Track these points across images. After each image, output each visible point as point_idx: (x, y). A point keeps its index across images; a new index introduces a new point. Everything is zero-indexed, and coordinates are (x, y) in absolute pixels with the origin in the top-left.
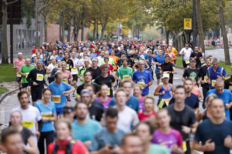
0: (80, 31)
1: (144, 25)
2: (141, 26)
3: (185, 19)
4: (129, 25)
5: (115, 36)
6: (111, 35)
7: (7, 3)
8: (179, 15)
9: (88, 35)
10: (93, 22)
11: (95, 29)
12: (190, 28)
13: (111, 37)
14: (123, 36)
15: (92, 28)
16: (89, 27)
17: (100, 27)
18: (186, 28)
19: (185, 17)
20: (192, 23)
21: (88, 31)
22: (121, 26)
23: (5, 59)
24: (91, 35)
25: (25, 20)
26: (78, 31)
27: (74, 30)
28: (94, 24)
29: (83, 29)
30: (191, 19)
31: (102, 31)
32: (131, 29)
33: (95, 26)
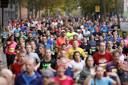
1: (72, 9)
3: (96, 6)
4: (64, 9)
5: (57, 15)
8: (93, 4)
9: (42, 14)
10: (45, 7)
12: (99, 11)
13: (55, 15)
14: (61, 15)
15: (45, 10)
16: (43, 10)
17: (49, 10)
18: (96, 11)
19: (96, 5)
20: (100, 9)
21: (42, 12)
22: (60, 10)
24: (44, 14)
26: (37, 12)
27: (35, 11)
30: (99, 6)
31: (50, 12)
32: (65, 11)
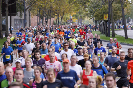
0: (49, 20)
2: (83, 17)
3: (104, 14)
4: (76, 16)
5: (68, 23)
6: (66, 22)
7: (8, 5)
8: (101, 12)
9: (54, 22)
10: (56, 15)
11: (57, 19)
12: (107, 19)
13: (66, 23)
14: (72, 23)
15: (56, 18)
16: (54, 18)
17: (60, 18)
18: (105, 19)
19: (104, 13)
20: (108, 16)
21: (53, 20)
22: (72, 17)
23: (7, 35)
25: (19, 13)
27: (46, 19)
28: (57, 16)
29: (50, 19)
30: (107, 14)
31: (61, 20)
32: (77, 19)
33: (57, 17)
